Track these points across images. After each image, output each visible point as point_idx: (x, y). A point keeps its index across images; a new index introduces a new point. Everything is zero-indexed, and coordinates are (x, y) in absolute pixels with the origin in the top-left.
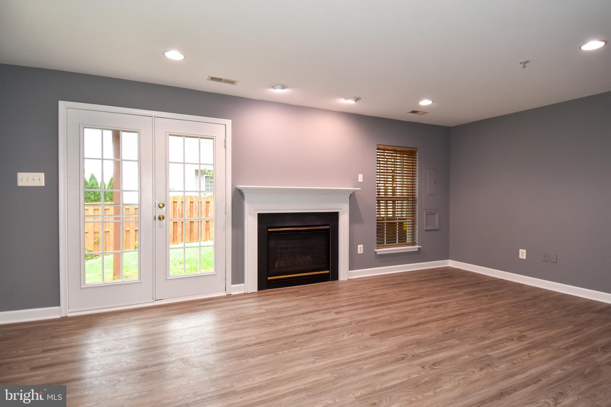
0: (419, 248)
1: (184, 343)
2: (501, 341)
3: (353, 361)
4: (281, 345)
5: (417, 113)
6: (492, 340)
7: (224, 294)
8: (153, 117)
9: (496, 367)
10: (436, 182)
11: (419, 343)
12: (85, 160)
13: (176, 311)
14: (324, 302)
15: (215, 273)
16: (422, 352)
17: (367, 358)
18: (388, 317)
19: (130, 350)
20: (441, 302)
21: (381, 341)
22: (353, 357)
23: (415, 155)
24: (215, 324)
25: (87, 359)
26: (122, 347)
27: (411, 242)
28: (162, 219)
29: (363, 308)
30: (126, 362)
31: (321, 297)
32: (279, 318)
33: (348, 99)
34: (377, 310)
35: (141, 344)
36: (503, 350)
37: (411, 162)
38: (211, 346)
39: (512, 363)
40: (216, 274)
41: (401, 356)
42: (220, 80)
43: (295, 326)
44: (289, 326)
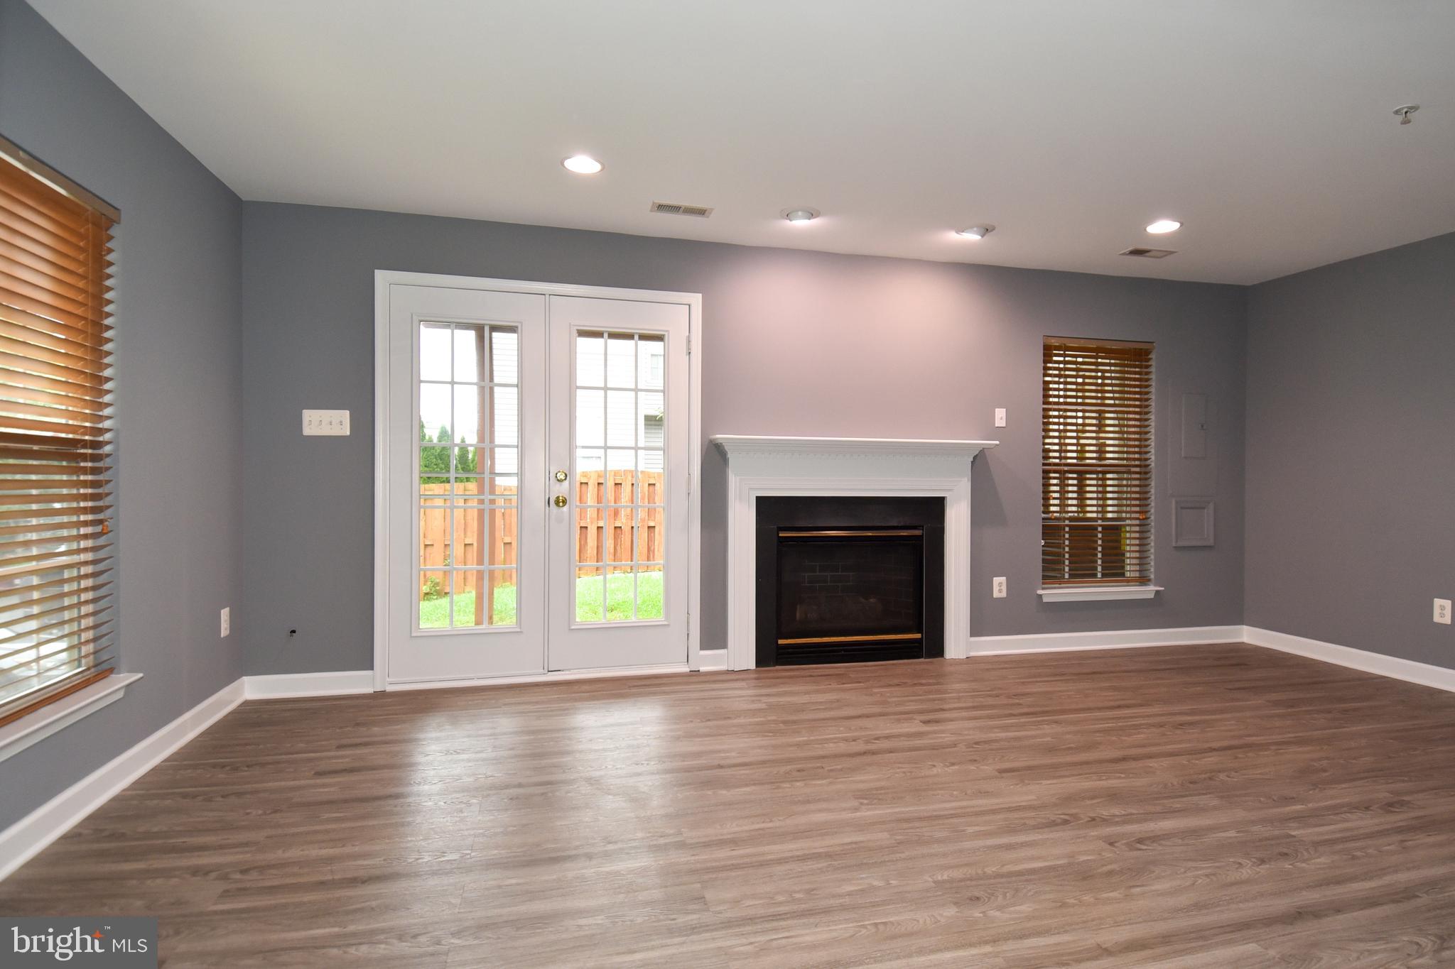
0: (1157, 592)
1: (596, 751)
2: (1335, 810)
3: (945, 815)
4: (790, 771)
5: (1147, 254)
6: (1310, 805)
7: (685, 669)
8: (547, 296)
9: (1304, 861)
10: (1205, 427)
11: (1113, 796)
12: (421, 384)
13: (586, 694)
14: (899, 699)
15: (666, 623)
16: (1118, 813)
17: (977, 814)
18: (1049, 739)
19: (494, 754)
20: (1197, 718)
21: (1020, 785)
22: (946, 809)
23: (1149, 360)
24: (659, 723)
25: (416, 763)
26: (479, 749)
27: (1138, 575)
28: (561, 504)
29: (990, 717)
30: (485, 774)
31: (897, 689)
32: (794, 722)
33: (963, 232)
34: (1025, 722)
35: (514, 746)
36: (1332, 827)
37: (1137, 376)
38: (646, 761)
39: (1350, 856)
40: (668, 625)
41: (1062, 816)
42: (675, 209)
43: (827, 739)
44: (812, 738)
